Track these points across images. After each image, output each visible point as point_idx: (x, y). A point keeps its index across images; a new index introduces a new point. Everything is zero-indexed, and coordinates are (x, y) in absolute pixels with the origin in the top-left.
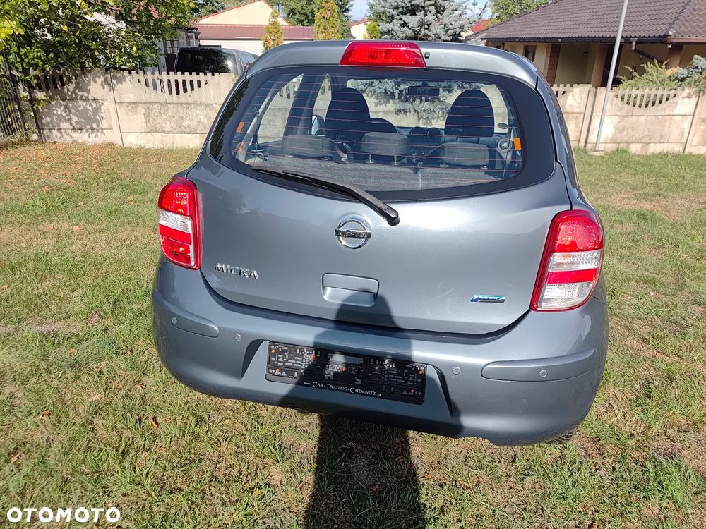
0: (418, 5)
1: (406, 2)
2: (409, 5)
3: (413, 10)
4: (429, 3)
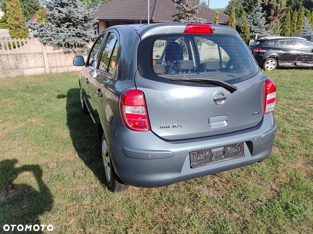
0: (65, 3)
1: (59, 1)
2: (60, 2)
3: (63, 5)
4: (70, 2)
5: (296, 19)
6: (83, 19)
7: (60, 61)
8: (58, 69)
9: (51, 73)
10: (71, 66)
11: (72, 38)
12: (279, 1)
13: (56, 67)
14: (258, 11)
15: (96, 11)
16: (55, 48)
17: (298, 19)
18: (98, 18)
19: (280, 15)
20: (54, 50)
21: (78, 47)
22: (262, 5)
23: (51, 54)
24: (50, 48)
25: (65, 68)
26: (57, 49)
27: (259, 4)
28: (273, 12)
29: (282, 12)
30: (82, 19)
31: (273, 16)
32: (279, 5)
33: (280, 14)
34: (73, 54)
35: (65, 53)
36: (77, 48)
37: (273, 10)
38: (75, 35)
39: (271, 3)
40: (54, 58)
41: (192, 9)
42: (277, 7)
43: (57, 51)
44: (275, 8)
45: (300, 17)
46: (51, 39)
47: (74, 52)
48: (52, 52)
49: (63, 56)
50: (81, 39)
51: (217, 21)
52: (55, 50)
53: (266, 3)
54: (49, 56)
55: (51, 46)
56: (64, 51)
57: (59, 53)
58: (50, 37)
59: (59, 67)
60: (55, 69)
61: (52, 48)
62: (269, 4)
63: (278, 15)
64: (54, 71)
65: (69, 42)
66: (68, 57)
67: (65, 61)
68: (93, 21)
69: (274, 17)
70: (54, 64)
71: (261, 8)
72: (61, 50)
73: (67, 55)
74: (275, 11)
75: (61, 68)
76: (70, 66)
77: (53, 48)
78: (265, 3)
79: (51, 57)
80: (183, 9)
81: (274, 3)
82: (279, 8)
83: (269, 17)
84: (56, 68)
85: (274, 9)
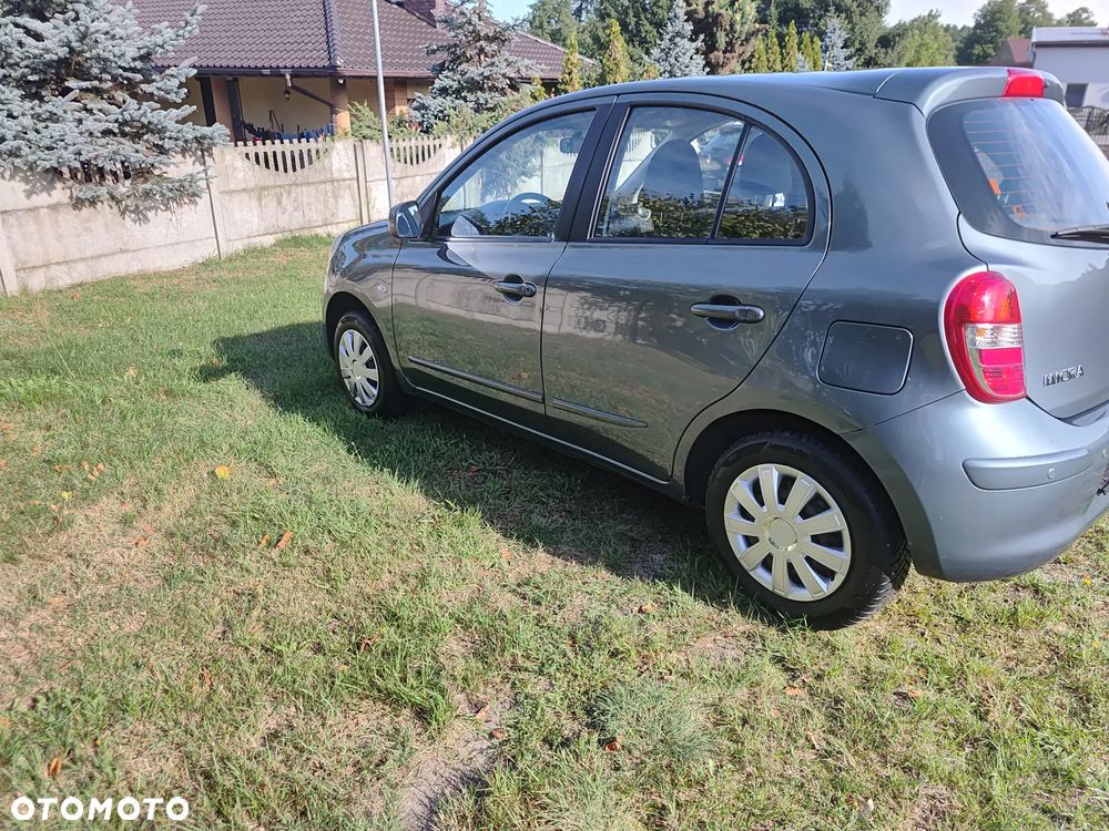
5: (778, 61)
6: (138, 64)
7: (59, 238)
8: (55, 271)
9: (25, 291)
10: (105, 256)
11: (104, 141)
12: (737, 4)
13: (47, 266)
14: (678, 34)
15: (190, 32)
16: (34, 186)
17: (782, 62)
18: (194, 59)
19: (742, 49)
20: (29, 194)
21: (127, 176)
22: (690, 16)
23: (20, 213)
24: (13, 188)
25: (81, 267)
26: (41, 191)
27: (681, 13)
28: (722, 39)
29: (747, 40)
30: (132, 65)
31: (724, 52)
32: (738, 17)
33: (742, 45)
34: (108, 208)
35: (78, 203)
36: (121, 180)
37: (724, 33)
38: (116, 131)
39: (714, 8)
40: (32, 227)
41: (498, 29)
42: (732, 26)
43: (42, 199)
44: (728, 27)
45: (788, 54)
46: (19, 149)
47: (113, 198)
48: (25, 203)
49: (69, 218)
50: (141, 146)
51: (575, 71)
52: (34, 196)
53: (700, 8)
54: (11, 219)
55: (17, 178)
56: (71, 197)
57: (54, 207)
58: (16, 143)
59: (57, 263)
60: (41, 272)
61: (19, 186)
62: (707, 12)
63: (738, 49)
64: (37, 282)
65: (96, 158)
66: (88, 220)
67: (79, 236)
68: (172, 71)
69: (728, 55)
70: (35, 254)
71: (689, 27)
72: (60, 193)
73: (86, 211)
74: (727, 35)
75: (64, 268)
76: (100, 256)
77: (23, 186)
78: (695, 11)
79: (21, 225)
80: (471, 28)
81: (723, 11)
82: (738, 27)
83: (712, 56)
84: (44, 269)
85: (725, 30)
